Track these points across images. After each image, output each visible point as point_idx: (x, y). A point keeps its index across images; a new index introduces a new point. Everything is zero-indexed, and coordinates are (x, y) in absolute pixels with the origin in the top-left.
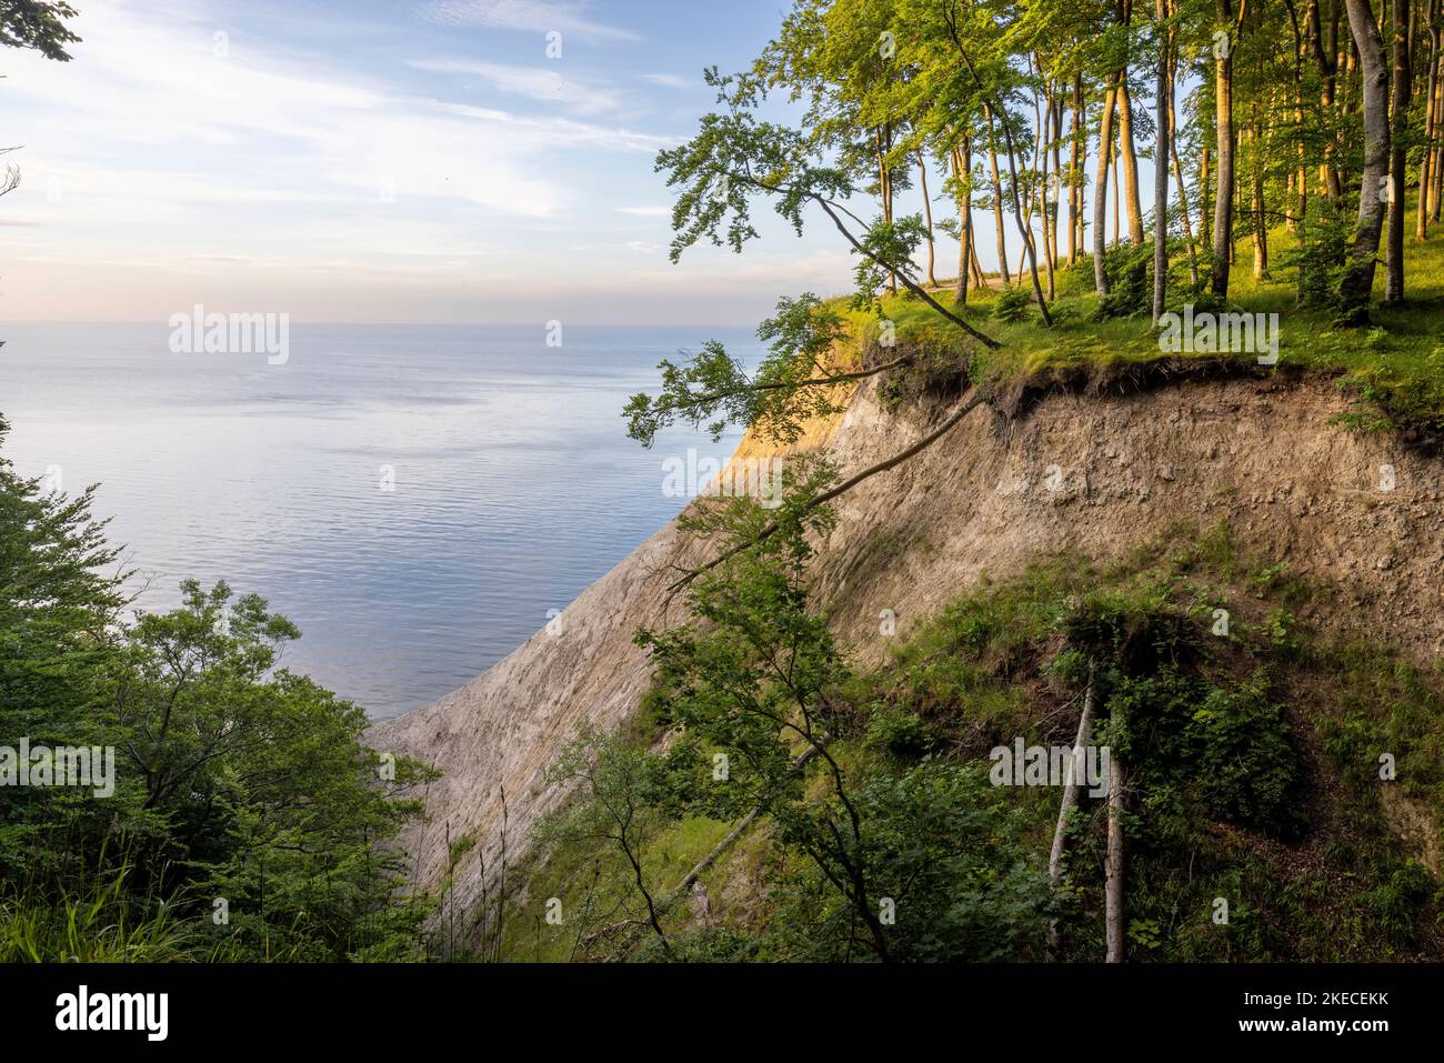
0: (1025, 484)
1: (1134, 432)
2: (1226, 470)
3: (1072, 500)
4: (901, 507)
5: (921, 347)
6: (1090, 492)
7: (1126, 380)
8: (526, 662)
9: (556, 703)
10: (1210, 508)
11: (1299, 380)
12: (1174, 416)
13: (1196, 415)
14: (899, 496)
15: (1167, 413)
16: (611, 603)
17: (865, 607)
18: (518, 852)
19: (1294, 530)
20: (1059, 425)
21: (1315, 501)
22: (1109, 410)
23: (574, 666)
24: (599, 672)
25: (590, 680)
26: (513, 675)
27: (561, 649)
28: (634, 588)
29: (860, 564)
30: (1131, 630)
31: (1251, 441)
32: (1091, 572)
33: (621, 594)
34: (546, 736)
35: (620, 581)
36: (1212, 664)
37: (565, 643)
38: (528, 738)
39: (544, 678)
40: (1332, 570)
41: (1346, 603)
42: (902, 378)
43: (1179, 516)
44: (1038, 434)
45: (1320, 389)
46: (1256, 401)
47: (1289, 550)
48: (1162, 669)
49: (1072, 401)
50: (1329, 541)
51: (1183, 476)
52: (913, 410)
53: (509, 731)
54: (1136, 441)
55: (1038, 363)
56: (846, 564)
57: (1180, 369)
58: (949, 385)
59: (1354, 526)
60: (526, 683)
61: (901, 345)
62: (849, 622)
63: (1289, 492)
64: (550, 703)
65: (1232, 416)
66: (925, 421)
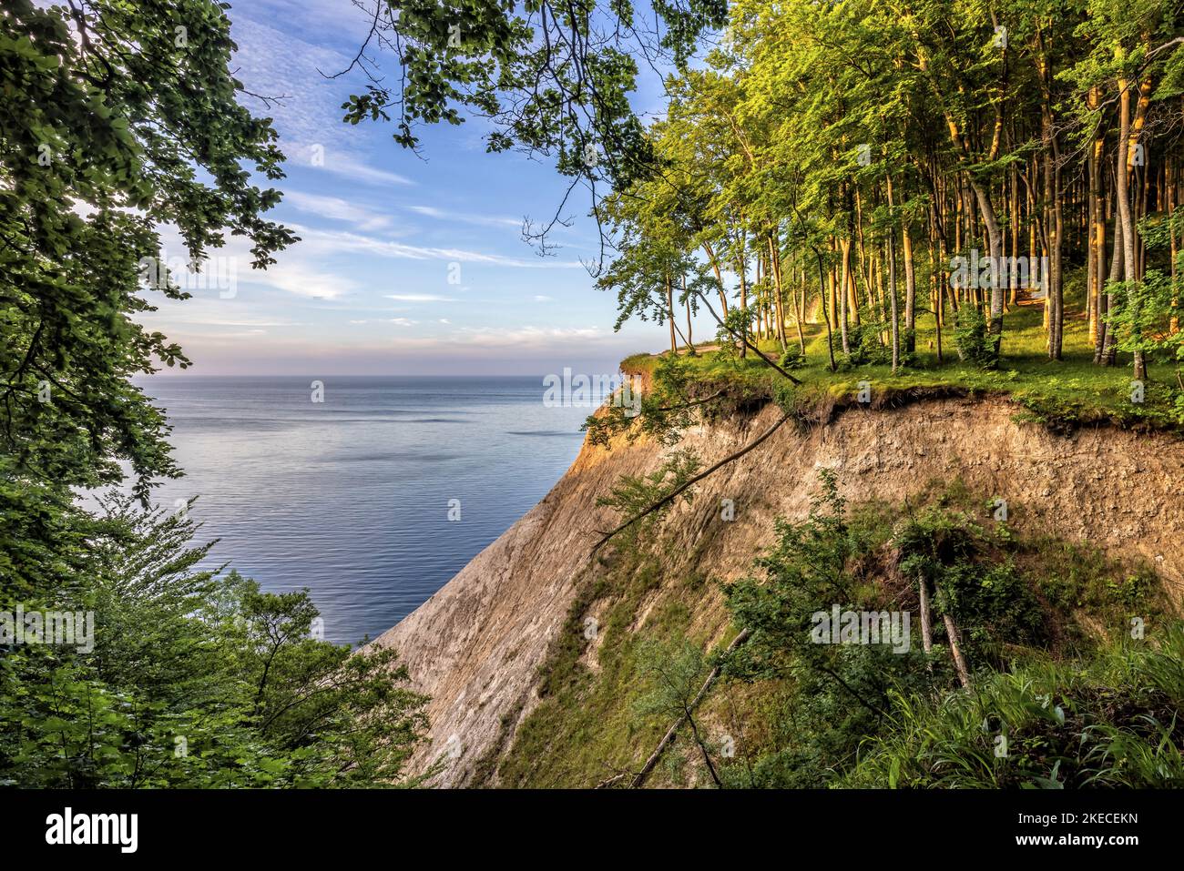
0: (840, 463)
1: (900, 429)
2: (951, 448)
3: (870, 470)
4: (729, 484)
5: (732, 384)
6: (880, 465)
7: (895, 400)
8: (432, 614)
9: (465, 640)
10: (948, 470)
11: (983, 398)
12: (921, 419)
13: (932, 418)
14: (726, 476)
15: (917, 418)
16: (499, 565)
17: (725, 547)
18: (480, 750)
19: (995, 479)
20: (855, 427)
21: (1003, 462)
22: (884, 418)
23: (475, 612)
24: (499, 615)
25: (492, 621)
26: (422, 624)
27: (461, 601)
28: (516, 553)
29: (709, 520)
30: (940, 539)
31: (962, 432)
32: (891, 511)
33: (506, 558)
34: (460, 665)
35: (503, 548)
36: (982, 555)
37: (464, 596)
38: (444, 668)
39: (450, 623)
40: (1020, 498)
41: (1030, 515)
42: (719, 403)
43: (932, 475)
44: (843, 433)
45: (996, 402)
46: (961, 410)
47: (995, 490)
48: (958, 560)
49: (861, 413)
50: (1015, 484)
51: (929, 453)
52: (726, 423)
53: (424, 666)
54: (901, 434)
55: (843, 391)
56: (699, 521)
57: (923, 393)
58: (751, 407)
59: (1026, 474)
60: (434, 628)
61: (717, 384)
62: (717, 557)
63: (988, 458)
64: (459, 640)
65: (949, 419)
66: (737, 429)
